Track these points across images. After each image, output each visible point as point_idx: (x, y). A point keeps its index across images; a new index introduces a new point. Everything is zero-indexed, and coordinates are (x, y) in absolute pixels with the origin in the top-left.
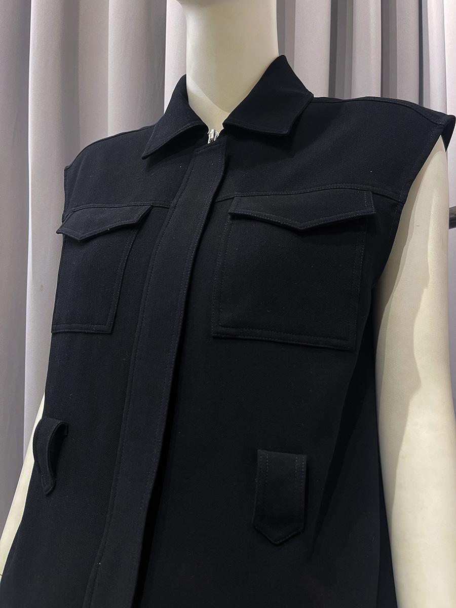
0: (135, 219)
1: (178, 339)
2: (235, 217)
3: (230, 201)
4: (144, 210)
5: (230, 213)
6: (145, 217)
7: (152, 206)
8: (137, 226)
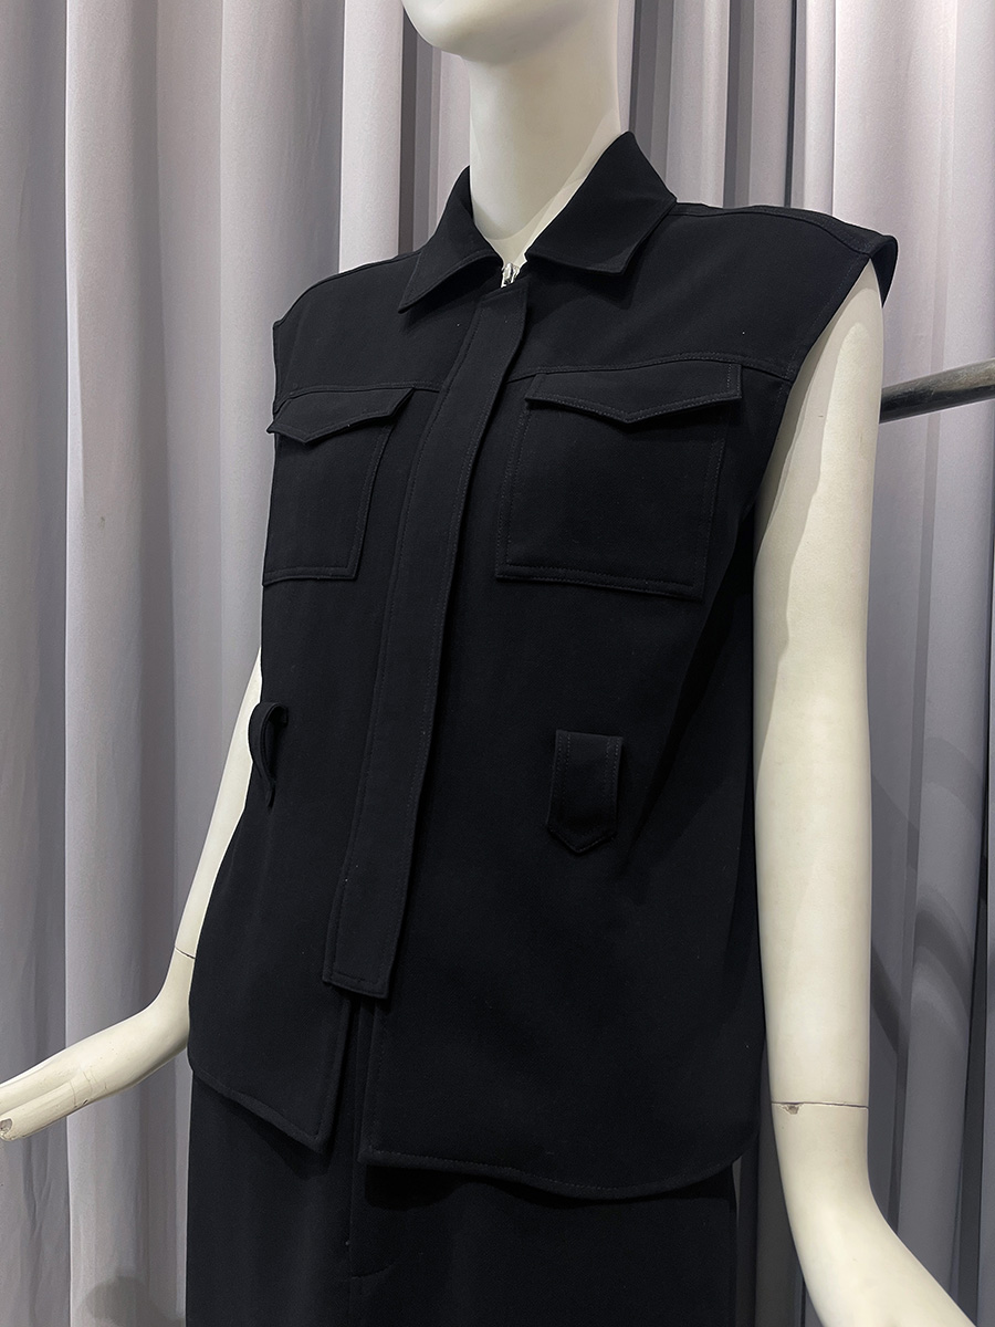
0: (388, 410)
1: (449, 583)
2: (535, 405)
3: (529, 379)
4: (399, 395)
5: (527, 400)
6: (403, 407)
7: (414, 390)
8: (391, 421)
